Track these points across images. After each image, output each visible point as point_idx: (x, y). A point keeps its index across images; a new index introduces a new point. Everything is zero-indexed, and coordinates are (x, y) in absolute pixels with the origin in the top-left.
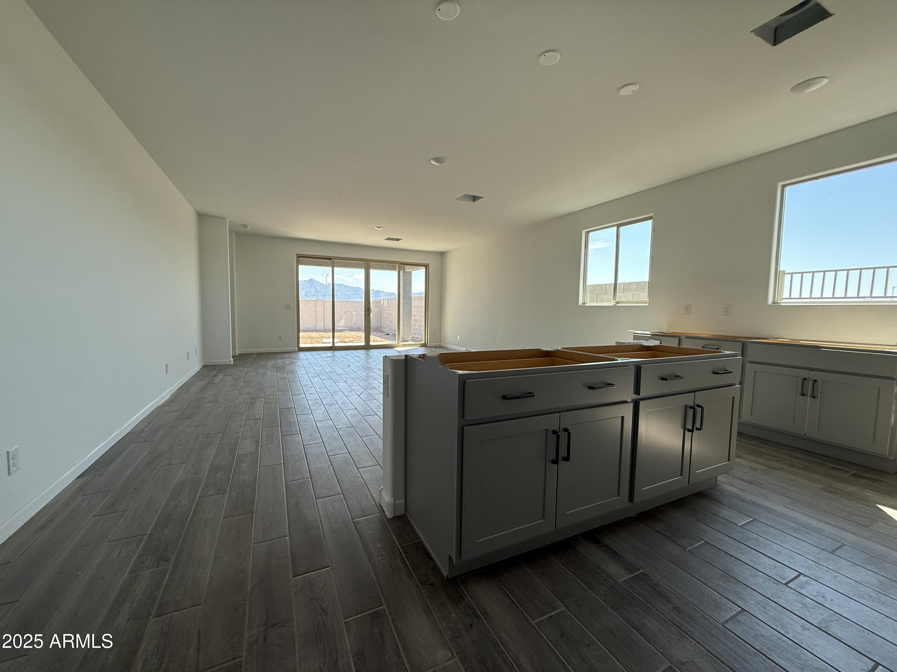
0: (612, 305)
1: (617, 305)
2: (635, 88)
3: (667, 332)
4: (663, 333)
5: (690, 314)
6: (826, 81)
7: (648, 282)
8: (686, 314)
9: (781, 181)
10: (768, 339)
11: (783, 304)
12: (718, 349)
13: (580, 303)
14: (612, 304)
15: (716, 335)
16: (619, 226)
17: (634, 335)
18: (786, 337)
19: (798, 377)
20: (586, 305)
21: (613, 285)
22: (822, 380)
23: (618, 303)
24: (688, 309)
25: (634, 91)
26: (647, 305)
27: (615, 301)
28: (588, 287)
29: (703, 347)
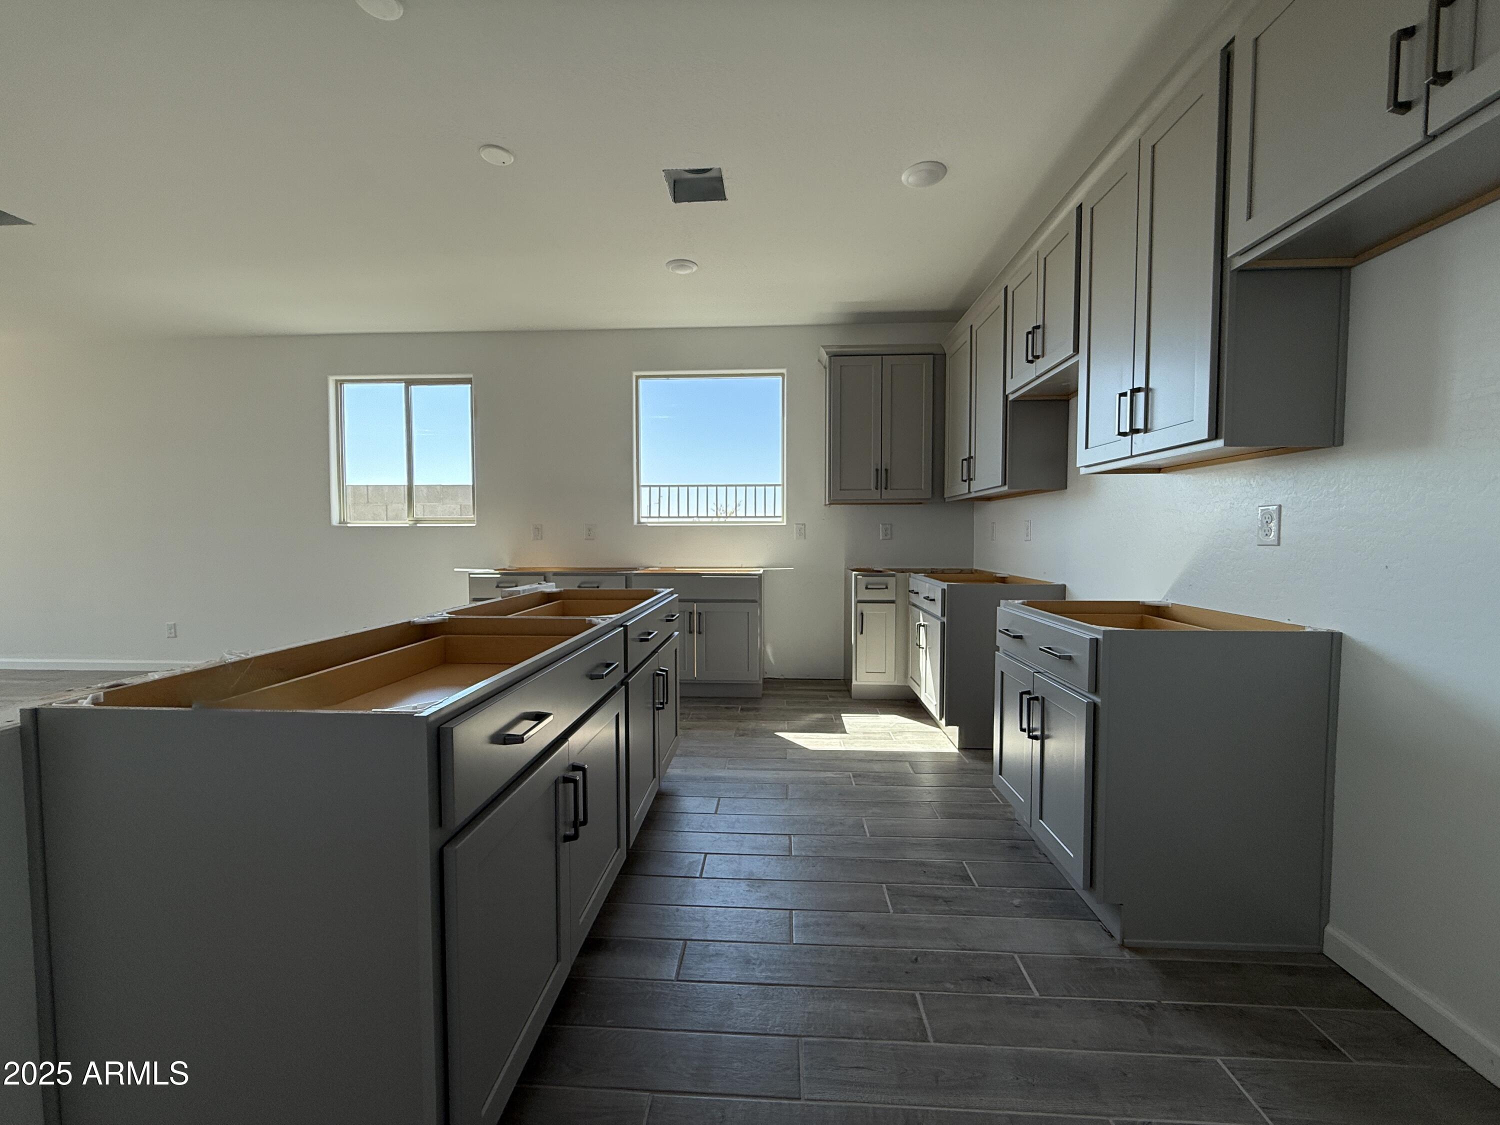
0: (408, 525)
1: (418, 525)
2: (510, 160)
3: (510, 569)
4: (507, 570)
5: (542, 539)
6: (695, 268)
7: (471, 487)
8: (537, 539)
9: (637, 370)
10: (639, 570)
11: (649, 525)
12: (598, 587)
13: (335, 521)
14: (406, 522)
15: (572, 568)
16: (409, 383)
17: (469, 577)
18: (655, 565)
19: (684, 612)
20: (349, 525)
21: (406, 487)
22: (706, 612)
23: (418, 521)
24: (538, 531)
25: (505, 165)
26: (474, 525)
27: (411, 519)
28: (349, 491)
29: (579, 587)
